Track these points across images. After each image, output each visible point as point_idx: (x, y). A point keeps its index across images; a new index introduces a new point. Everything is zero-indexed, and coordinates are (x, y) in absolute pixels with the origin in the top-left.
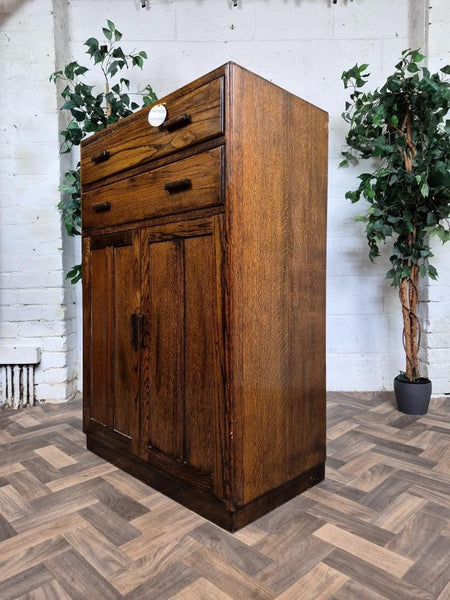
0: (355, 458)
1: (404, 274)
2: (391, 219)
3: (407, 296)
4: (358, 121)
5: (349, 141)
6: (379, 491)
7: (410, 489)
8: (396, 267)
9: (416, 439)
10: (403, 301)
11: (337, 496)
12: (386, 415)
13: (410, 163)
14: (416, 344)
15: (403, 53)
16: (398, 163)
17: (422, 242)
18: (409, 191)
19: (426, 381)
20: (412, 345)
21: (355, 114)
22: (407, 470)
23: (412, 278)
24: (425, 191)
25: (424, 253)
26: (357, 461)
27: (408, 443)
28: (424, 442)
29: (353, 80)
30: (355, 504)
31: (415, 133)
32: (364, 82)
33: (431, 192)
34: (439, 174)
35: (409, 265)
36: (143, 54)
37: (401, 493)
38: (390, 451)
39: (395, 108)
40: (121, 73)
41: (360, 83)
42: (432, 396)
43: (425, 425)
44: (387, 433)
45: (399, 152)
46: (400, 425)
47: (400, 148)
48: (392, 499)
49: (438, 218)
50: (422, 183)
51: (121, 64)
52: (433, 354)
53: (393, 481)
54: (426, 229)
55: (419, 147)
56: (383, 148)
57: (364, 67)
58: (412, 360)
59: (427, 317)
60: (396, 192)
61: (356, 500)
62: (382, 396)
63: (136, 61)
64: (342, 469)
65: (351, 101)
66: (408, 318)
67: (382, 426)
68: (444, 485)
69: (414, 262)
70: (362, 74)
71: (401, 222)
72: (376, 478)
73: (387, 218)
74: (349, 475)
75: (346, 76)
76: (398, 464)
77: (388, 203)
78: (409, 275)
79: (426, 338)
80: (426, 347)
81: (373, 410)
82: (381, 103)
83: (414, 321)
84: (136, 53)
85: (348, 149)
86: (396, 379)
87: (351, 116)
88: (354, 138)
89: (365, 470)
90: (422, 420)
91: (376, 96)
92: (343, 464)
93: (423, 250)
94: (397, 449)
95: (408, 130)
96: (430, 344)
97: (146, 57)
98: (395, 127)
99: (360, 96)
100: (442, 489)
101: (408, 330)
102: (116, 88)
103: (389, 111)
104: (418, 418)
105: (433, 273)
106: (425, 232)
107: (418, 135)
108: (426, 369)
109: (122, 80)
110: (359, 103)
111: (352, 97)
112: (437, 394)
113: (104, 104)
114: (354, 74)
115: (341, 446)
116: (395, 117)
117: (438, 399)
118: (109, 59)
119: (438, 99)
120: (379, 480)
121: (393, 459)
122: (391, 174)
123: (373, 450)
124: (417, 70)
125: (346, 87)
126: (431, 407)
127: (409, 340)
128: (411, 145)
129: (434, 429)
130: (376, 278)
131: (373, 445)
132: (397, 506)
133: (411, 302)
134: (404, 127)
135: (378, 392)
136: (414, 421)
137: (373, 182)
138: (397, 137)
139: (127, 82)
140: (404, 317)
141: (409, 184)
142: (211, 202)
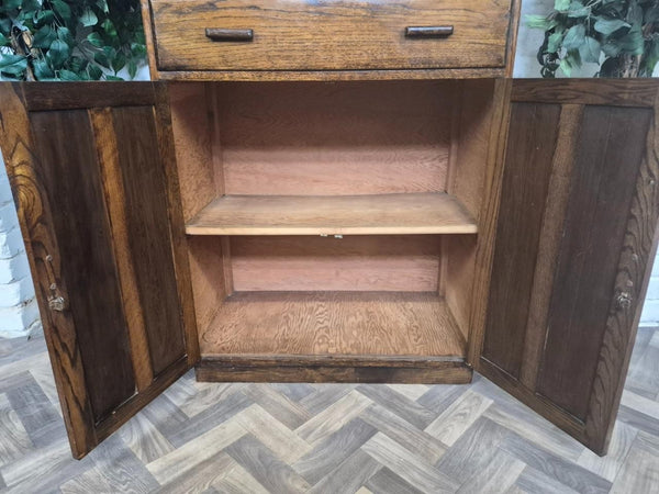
142: (485, 62)
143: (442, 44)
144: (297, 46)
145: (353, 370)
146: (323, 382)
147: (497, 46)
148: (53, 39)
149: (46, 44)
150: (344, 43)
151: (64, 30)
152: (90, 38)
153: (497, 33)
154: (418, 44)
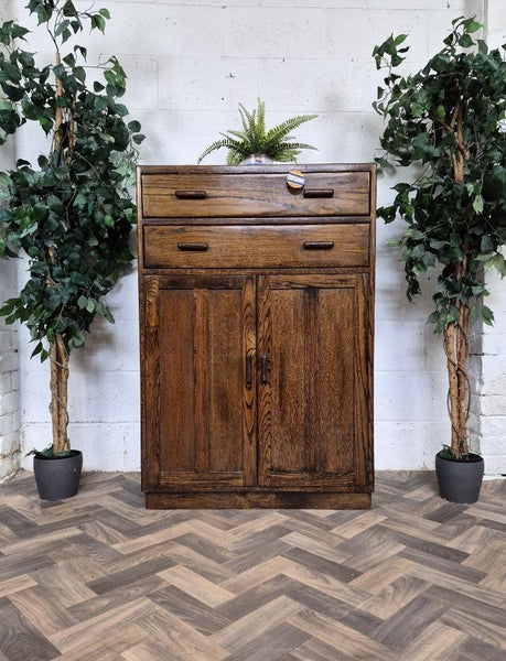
0: (375, 566)
1: (450, 318)
2: (435, 244)
3: (454, 347)
4: (393, 113)
5: (384, 144)
6: (401, 618)
7: (445, 616)
8: (440, 308)
9: (460, 538)
10: (448, 353)
11: (340, 625)
12: (425, 503)
13: (460, 171)
14: (464, 410)
15: (454, 22)
16: (445, 170)
17: (474, 274)
18: (458, 206)
19: (476, 459)
20: (459, 411)
21: (390, 102)
22: (442, 585)
23: (461, 323)
24: (478, 206)
25: (476, 290)
26: (377, 570)
27: (449, 545)
28: (470, 543)
29: (387, 57)
30: (364, 638)
31: (468, 131)
32: (401, 59)
33: (486, 207)
34: (497, 182)
35: (458, 305)
36: (105, 13)
37: (431, 621)
38: (424, 556)
39: (442, 96)
40: (76, 39)
41: (396, 61)
42: (485, 478)
43: (473, 517)
44: (422, 530)
45: (446, 155)
46: (441, 517)
47: (448, 151)
48: (418, 631)
49: (495, 244)
50: (474, 195)
51: (76, 26)
52: (488, 422)
53: (423, 602)
54: (479, 258)
55: (473, 150)
56: (426, 148)
57: (402, 38)
58: (459, 431)
59: (481, 374)
60: (442, 208)
61: (365, 632)
62: (421, 478)
63: (96, 22)
64: (355, 583)
65: (384, 86)
66: (454, 375)
67: (417, 519)
68: (494, 609)
69: (464, 301)
70: (398, 48)
71: (447, 248)
72: (399, 598)
73: (428, 242)
74: (362, 593)
75: (379, 52)
76: (433, 576)
77: (430, 222)
78: (457, 319)
79: (478, 402)
80: (478, 414)
81: (408, 495)
82: (424, 88)
83: (462, 380)
84: (95, 11)
85: (382, 153)
86: (438, 455)
87: (385, 106)
88: (391, 139)
89: (386, 584)
90: (471, 510)
91: (418, 79)
92: (357, 574)
93: (476, 285)
94: (433, 553)
95: (460, 127)
96: (483, 410)
97: (108, 18)
98: (442, 121)
99: (398, 82)
100: (489, 615)
101: (454, 392)
102: (70, 59)
103: (435, 100)
104: (465, 508)
105: (488, 316)
106: (478, 262)
107: (472, 132)
108: (478, 442)
109: (76, 47)
110: (396, 91)
111: (387, 81)
112: (491, 474)
113: (52, 80)
114: (390, 49)
115: (359, 548)
116: (441, 109)
117: (493, 481)
118: (57, 17)
119: (497, 82)
120: (403, 601)
121: (427, 568)
122: (436, 185)
123: (401, 554)
124: (472, 44)
125: (379, 68)
126: (483, 492)
127: (455, 404)
128: (462, 147)
129: (486, 523)
130: (417, 324)
131: (402, 547)
132: (423, 644)
133: (459, 354)
134: (453, 123)
135: (416, 472)
136: (459, 512)
137: (413, 195)
138: (444, 135)
139: (83, 50)
140: (450, 374)
141: (458, 198)
142: (356, 263)
143: (328, 253)
144: (237, 254)
145: (274, 496)
146: (251, 508)
147: (363, 255)
148: (71, 252)
149: (66, 254)
150: (267, 252)
151: (78, 247)
152: (92, 253)
153: (362, 246)
154: (313, 253)
